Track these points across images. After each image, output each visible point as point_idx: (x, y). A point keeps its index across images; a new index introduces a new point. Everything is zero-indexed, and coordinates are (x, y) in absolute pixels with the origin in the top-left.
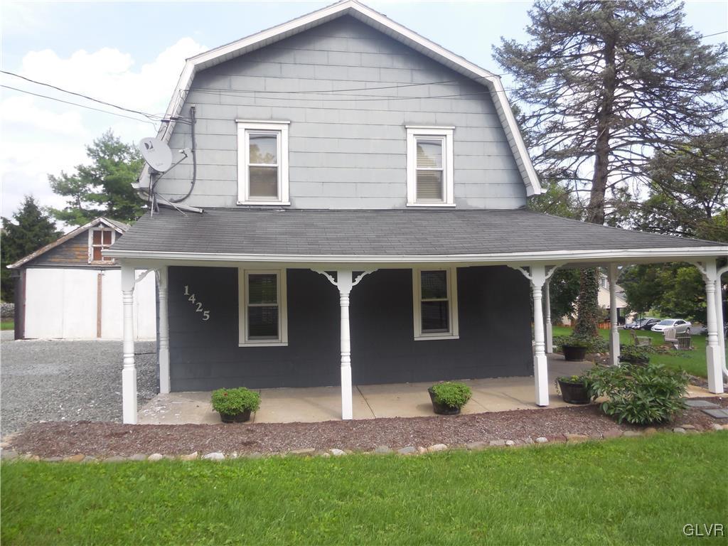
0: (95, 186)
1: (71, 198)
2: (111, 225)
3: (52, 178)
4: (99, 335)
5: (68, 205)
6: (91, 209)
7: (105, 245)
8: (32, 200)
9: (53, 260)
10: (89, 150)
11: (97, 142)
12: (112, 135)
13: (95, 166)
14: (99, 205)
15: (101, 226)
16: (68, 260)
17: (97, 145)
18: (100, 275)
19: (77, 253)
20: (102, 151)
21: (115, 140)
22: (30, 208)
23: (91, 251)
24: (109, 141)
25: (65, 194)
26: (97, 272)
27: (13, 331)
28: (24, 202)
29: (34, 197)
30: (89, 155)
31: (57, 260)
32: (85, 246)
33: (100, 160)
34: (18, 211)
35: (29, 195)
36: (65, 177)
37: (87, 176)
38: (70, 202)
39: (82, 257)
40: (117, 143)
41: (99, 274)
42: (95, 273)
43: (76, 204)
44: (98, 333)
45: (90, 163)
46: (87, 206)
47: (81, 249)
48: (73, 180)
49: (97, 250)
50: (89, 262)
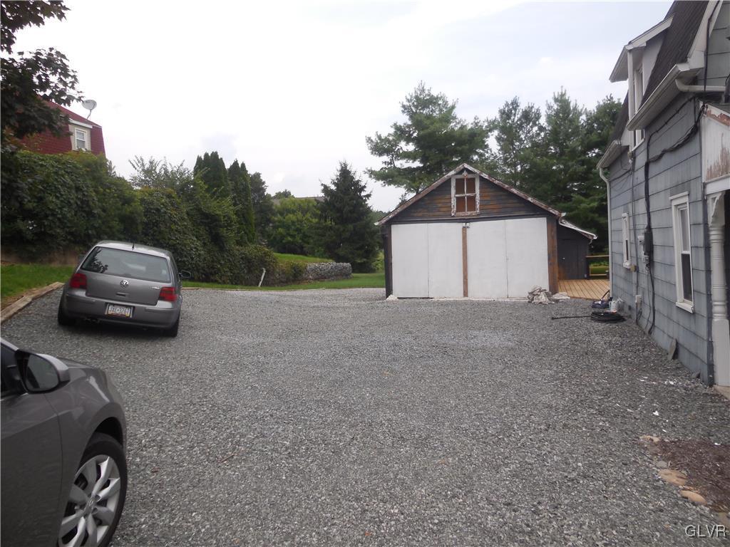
0: (408, 143)
1: (386, 158)
2: (476, 171)
3: (369, 140)
4: (466, 294)
5: (384, 166)
6: (405, 167)
7: (468, 194)
8: (346, 165)
9: (415, 215)
10: (404, 106)
11: (409, 98)
12: (423, 88)
13: (410, 123)
14: (413, 162)
15: (465, 173)
16: (431, 214)
17: (408, 101)
18: (464, 229)
19: (440, 205)
20: (414, 106)
21: (427, 92)
22: (345, 174)
23: (454, 202)
24: (420, 95)
25: (380, 155)
26: (460, 226)
27: (385, 289)
28: (339, 168)
29: (348, 162)
30: (403, 112)
31: (420, 214)
32: (447, 197)
33: (412, 116)
34: (335, 178)
35: (343, 161)
36: (379, 137)
37: (401, 133)
38: (385, 162)
39: (445, 209)
40: (429, 95)
41: (464, 227)
42: (459, 226)
43: (391, 163)
44: (464, 292)
45: (404, 120)
46: (401, 164)
47: (443, 201)
48: (387, 140)
49: (459, 200)
50: (453, 214)
